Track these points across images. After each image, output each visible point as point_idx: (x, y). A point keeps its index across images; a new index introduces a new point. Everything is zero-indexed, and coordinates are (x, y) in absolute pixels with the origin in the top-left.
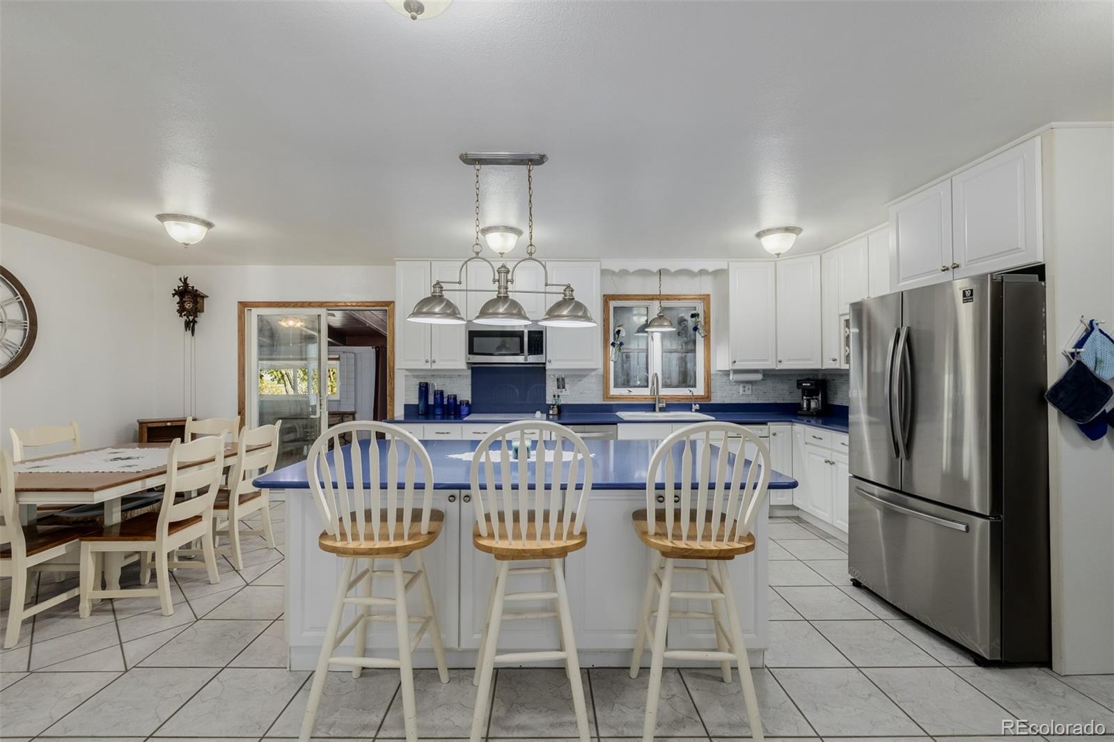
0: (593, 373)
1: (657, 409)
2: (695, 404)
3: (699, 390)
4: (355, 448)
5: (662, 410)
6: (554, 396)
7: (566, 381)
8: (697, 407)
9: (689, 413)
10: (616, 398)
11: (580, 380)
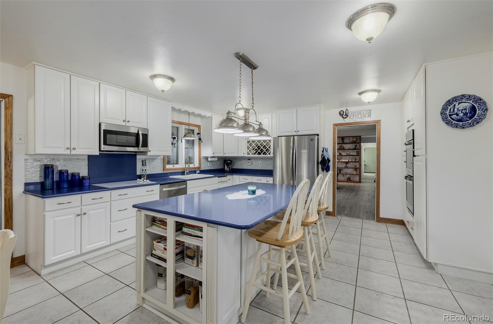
0: (159, 158)
1: (186, 174)
2: (198, 171)
3: (196, 164)
5: (187, 174)
6: (143, 170)
7: (147, 161)
8: (199, 171)
9: (195, 175)
10: (169, 170)
11: (153, 161)
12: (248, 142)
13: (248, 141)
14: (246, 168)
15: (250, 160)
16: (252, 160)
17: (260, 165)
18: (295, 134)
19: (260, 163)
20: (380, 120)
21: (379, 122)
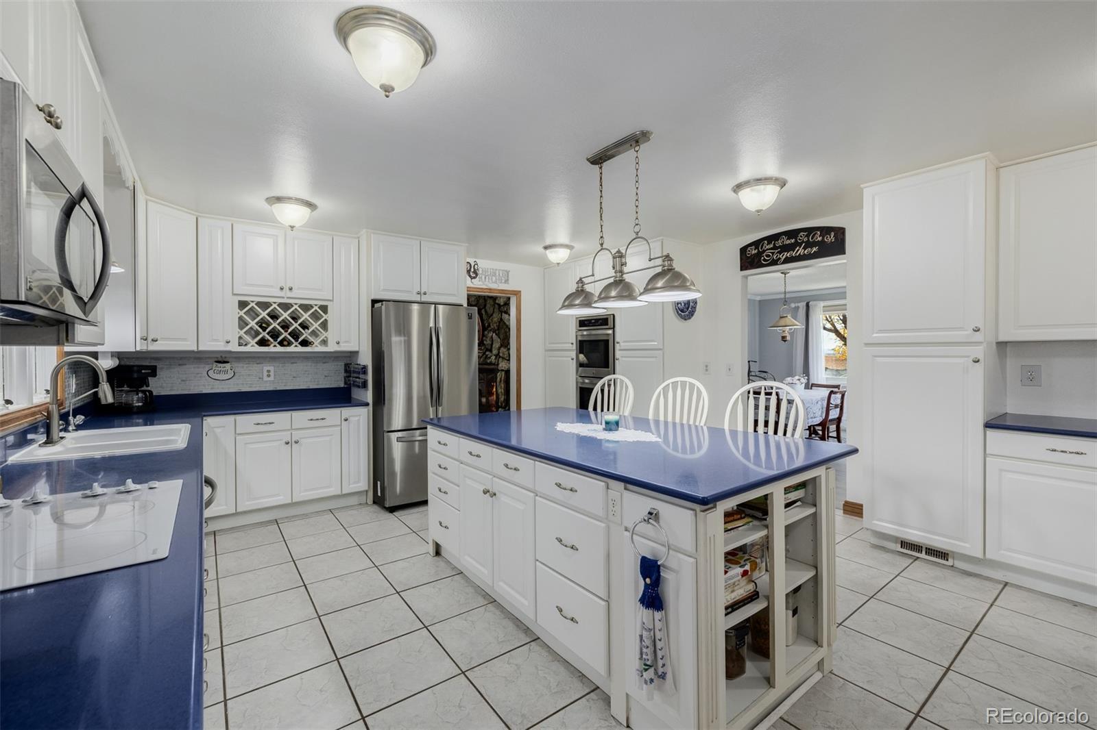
4: (762, 397)
12: (242, 305)
13: (239, 302)
14: (205, 391)
15: (228, 362)
16: (235, 365)
17: (266, 378)
18: (418, 298)
19: (269, 371)
20: (520, 292)
21: (517, 293)
